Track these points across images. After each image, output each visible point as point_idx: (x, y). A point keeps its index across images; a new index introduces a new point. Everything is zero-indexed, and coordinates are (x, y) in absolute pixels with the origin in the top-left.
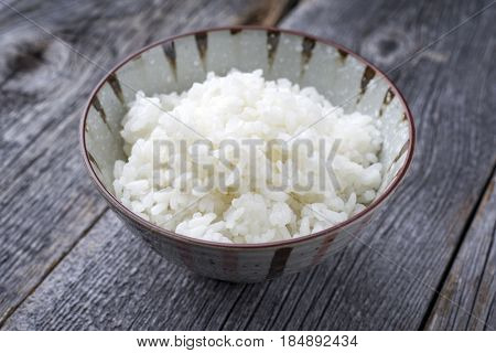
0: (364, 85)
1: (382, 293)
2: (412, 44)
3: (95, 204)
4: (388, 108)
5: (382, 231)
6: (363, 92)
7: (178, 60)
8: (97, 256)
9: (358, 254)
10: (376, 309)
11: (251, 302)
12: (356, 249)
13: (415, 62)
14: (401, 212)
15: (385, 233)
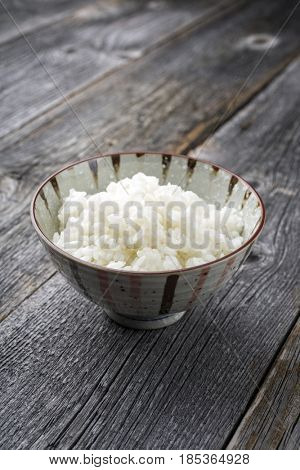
0: (231, 189)
1: (246, 337)
2: (270, 184)
3: (35, 280)
4: (247, 202)
5: (246, 299)
6: (230, 194)
7: (99, 174)
8: (36, 311)
9: (228, 313)
10: (241, 347)
11: (149, 342)
12: (227, 310)
13: (272, 195)
14: (260, 288)
15: (249, 300)
